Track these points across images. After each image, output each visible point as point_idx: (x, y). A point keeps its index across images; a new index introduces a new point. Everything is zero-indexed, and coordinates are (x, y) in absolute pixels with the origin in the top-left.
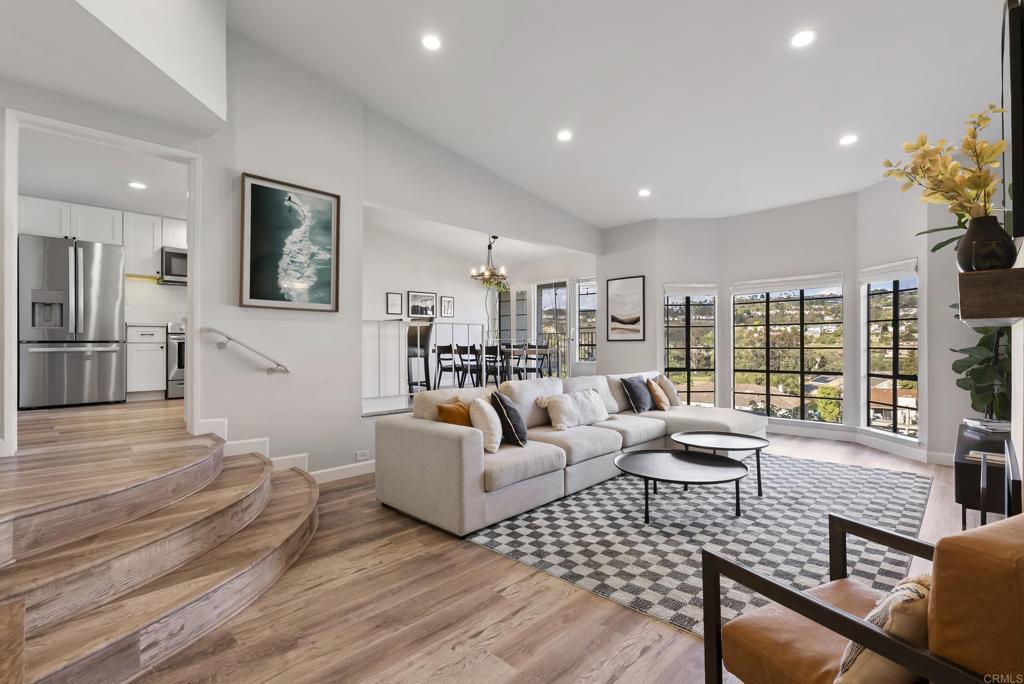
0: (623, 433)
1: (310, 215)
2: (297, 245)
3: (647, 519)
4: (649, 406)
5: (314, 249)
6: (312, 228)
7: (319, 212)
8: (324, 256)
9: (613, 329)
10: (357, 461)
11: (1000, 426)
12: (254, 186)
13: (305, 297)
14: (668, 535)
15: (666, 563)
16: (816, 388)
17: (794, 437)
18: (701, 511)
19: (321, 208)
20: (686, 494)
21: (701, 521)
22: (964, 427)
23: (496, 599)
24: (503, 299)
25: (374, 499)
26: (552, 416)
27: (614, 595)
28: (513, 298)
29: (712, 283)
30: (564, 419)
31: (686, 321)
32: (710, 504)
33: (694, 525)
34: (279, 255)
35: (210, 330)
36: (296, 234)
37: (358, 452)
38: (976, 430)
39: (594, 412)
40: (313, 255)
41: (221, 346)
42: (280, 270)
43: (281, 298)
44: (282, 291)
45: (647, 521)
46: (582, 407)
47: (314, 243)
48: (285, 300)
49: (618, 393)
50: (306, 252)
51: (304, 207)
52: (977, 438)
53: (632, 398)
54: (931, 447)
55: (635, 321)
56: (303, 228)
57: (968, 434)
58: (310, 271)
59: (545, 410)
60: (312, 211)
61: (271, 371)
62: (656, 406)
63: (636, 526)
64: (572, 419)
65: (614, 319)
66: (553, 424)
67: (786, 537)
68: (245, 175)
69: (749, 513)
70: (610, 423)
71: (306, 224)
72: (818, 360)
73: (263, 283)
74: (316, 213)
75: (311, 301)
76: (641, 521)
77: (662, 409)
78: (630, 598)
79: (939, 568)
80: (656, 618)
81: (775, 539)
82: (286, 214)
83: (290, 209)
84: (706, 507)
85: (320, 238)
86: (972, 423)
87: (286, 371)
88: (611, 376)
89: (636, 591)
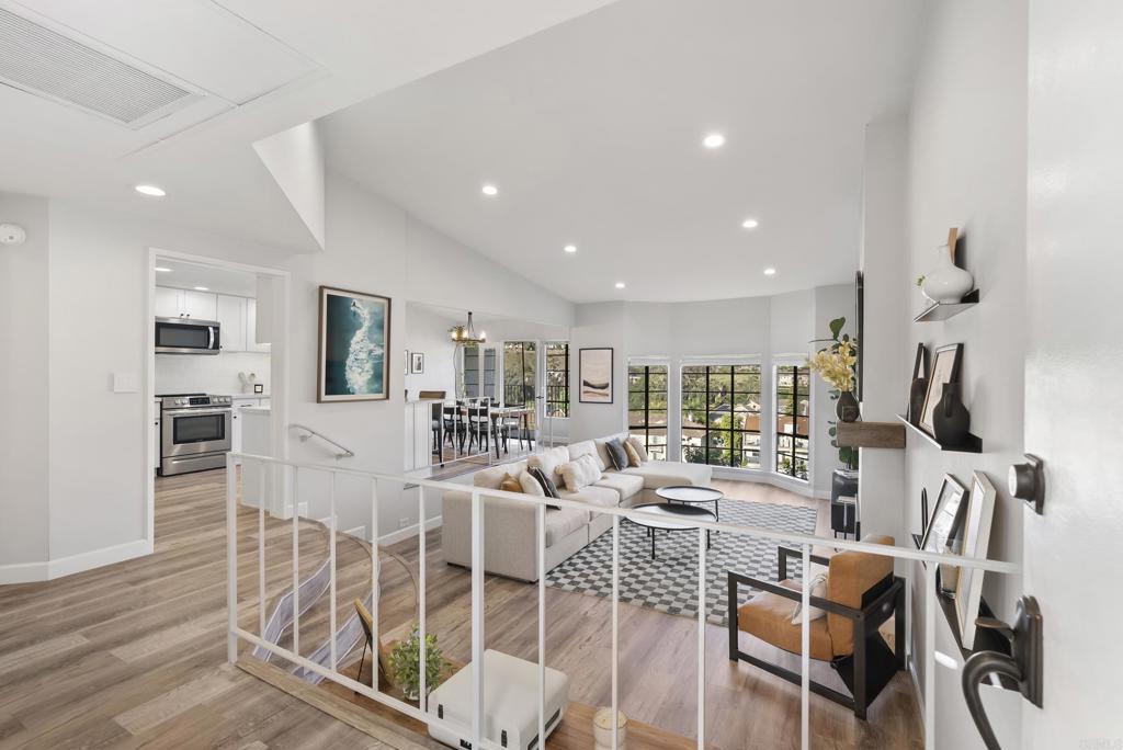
0: (619, 490)
1: (368, 317)
2: (360, 344)
3: (654, 557)
4: (627, 463)
5: (372, 346)
6: (370, 328)
7: (376, 313)
8: (378, 351)
9: (585, 392)
10: (399, 528)
11: (852, 474)
12: (329, 296)
13: (364, 389)
14: (670, 566)
15: (677, 584)
16: (720, 416)
17: (727, 481)
18: (685, 547)
19: (376, 309)
20: (670, 536)
21: (687, 554)
22: (835, 475)
23: (585, 619)
24: (470, 354)
25: (440, 559)
26: (566, 481)
27: (656, 607)
28: (481, 354)
29: (666, 355)
30: (577, 483)
31: (645, 389)
32: (689, 541)
33: (684, 557)
34: (346, 355)
35: (296, 426)
36: (359, 335)
37: (402, 520)
38: (842, 477)
39: (593, 474)
40: (371, 352)
41: (303, 438)
42: (347, 368)
43: (347, 392)
44: (349, 386)
45: (653, 558)
46: (586, 471)
47: (372, 341)
48: (349, 393)
49: (604, 454)
50: (365, 350)
51: (364, 310)
52: (842, 482)
53: (615, 458)
54: (816, 487)
55: (605, 387)
56: (364, 329)
57: (838, 480)
58: (368, 366)
59: (561, 476)
60: (371, 313)
61: (339, 456)
62: (632, 464)
63: (648, 562)
64: (581, 481)
65: (586, 384)
66: (568, 486)
67: (741, 559)
68: (322, 288)
69: (715, 546)
70: (604, 482)
71: (366, 324)
72: (721, 389)
73: (334, 381)
74: (373, 314)
75: (369, 393)
76: (649, 558)
77: (636, 466)
78: (665, 608)
79: (833, 573)
80: (685, 616)
81: (735, 562)
82: (352, 318)
83: (355, 313)
84: (686, 544)
85: (375, 336)
86: (839, 473)
87: (352, 454)
88: (597, 440)
89: (668, 603)
